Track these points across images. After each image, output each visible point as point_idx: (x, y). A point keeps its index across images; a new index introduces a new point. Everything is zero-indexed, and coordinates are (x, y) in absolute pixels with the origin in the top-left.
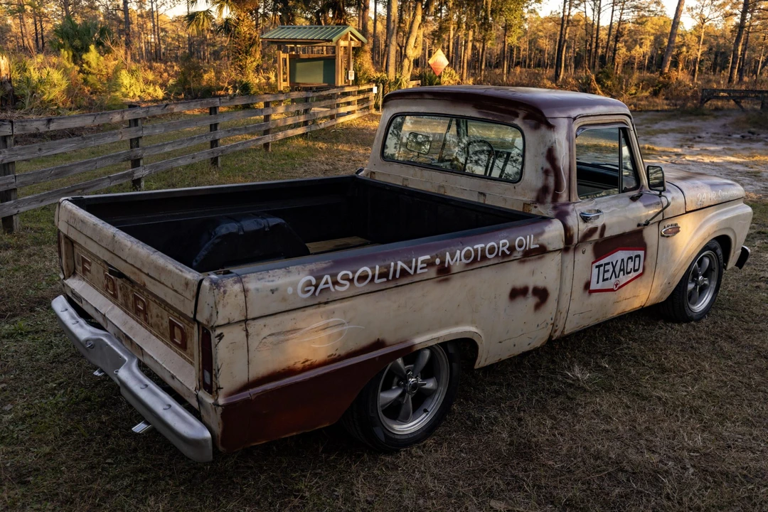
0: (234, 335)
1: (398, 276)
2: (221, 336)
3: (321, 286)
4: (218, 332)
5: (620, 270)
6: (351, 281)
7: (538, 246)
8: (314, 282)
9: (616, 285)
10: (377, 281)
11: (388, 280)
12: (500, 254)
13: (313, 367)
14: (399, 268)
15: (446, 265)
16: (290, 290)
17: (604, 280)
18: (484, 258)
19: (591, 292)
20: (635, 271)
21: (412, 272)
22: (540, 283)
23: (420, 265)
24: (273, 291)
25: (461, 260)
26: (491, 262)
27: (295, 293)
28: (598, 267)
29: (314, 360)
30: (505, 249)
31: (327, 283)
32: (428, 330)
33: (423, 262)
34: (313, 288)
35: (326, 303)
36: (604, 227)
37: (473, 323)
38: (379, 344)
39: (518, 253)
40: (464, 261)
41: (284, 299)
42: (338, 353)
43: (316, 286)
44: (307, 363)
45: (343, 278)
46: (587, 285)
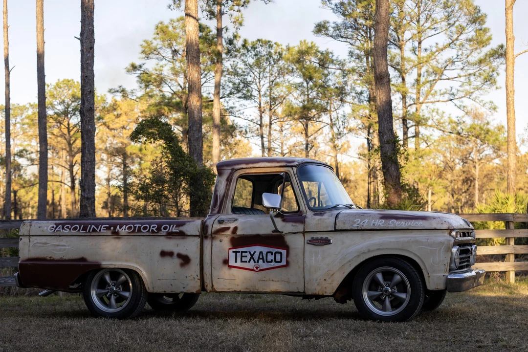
0: (25, 240)
1: (91, 231)
2: (21, 239)
3: (57, 229)
4: (20, 238)
5: (259, 258)
6: (70, 229)
7: (178, 231)
8: (55, 226)
9: (257, 268)
10: (81, 231)
11: (86, 232)
12: (150, 231)
13: (53, 260)
14: (92, 228)
15: (117, 231)
16: (45, 228)
17: (242, 261)
18: (139, 230)
19: (231, 267)
20: (276, 262)
21: (98, 231)
22: (183, 252)
23: (102, 228)
24: (39, 227)
25: (125, 229)
26: (145, 234)
27: (47, 230)
28: (236, 252)
29: (54, 258)
30: (154, 229)
31: (60, 228)
32: (110, 260)
33: (104, 227)
34: (54, 229)
35: (60, 236)
36: (236, 229)
37: (136, 263)
38: (83, 259)
39: (164, 232)
40: (127, 230)
41: (43, 231)
42: (64, 258)
43: (55, 228)
44: (52, 258)
45: (66, 227)
46: (226, 262)
